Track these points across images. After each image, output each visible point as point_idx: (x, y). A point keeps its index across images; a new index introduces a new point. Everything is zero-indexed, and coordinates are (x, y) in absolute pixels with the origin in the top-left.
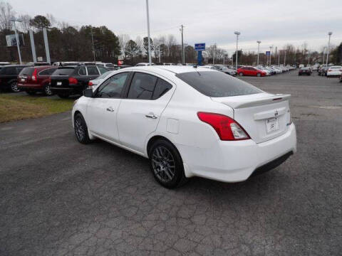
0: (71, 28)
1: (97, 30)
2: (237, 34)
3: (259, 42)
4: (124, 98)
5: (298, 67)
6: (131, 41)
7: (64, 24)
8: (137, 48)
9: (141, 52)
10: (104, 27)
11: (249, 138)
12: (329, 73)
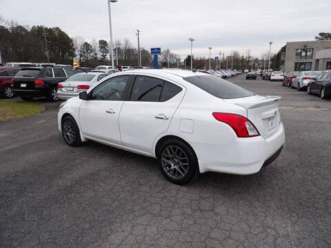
0: (21, 28)
1: (50, 31)
2: (192, 40)
3: (210, 48)
4: (126, 100)
5: (243, 72)
6: (86, 43)
7: (12, 23)
8: (92, 51)
9: (96, 54)
10: (57, 29)
11: (259, 135)
12: (272, 78)
